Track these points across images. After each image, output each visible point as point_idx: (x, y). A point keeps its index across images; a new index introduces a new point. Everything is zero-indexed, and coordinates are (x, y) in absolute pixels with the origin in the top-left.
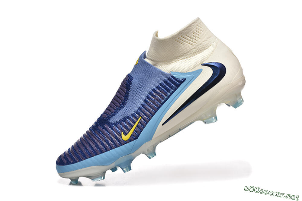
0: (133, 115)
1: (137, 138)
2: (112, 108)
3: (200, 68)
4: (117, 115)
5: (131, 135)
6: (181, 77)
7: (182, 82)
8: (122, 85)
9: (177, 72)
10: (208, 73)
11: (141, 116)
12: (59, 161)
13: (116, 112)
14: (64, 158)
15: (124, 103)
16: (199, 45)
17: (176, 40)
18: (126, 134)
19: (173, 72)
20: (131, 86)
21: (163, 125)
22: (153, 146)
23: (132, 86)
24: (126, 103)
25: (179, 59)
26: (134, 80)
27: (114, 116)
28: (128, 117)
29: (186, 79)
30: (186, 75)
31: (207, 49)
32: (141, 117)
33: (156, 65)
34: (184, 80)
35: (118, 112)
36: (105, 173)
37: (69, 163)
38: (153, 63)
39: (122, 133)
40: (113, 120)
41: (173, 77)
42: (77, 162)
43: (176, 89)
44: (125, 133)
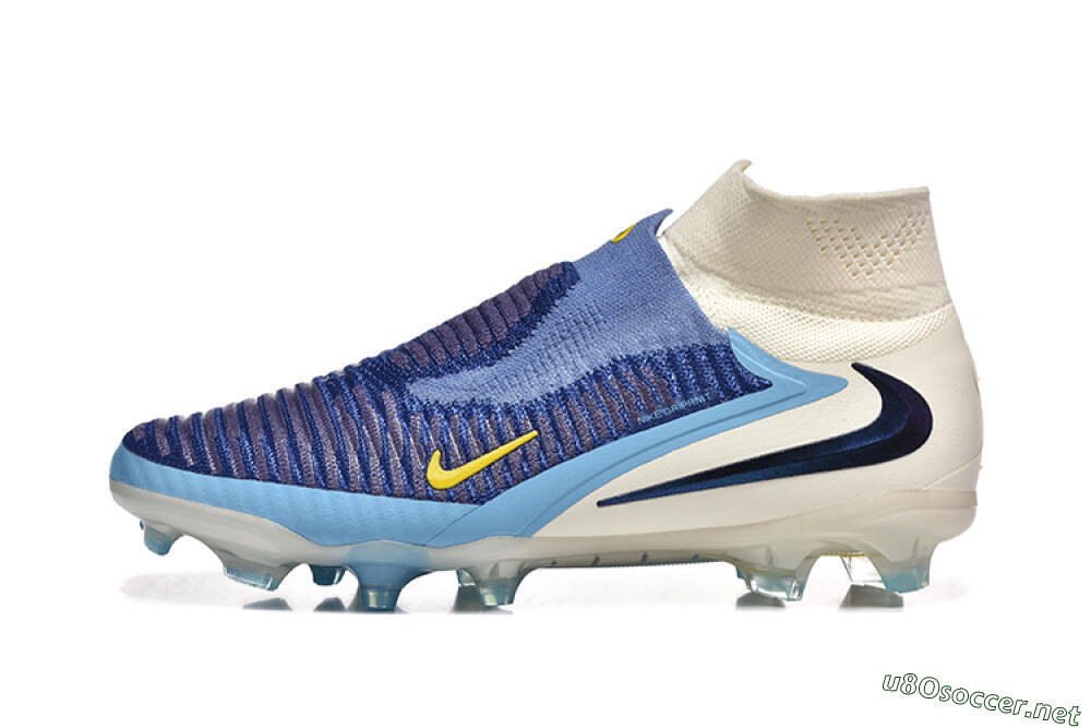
0: (508, 410)
1: (483, 503)
2: (444, 347)
3: (844, 376)
4: (449, 379)
5: (466, 480)
6: (758, 368)
7: (750, 385)
8: (524, 285)
9: (749, 343)
10: (861, 408)
11: (537, 429)
12: (139, 438)
13: (451, 370)
14: (168, 435)
15: (498, 350)
16: (879, 290)
17: (809, 223)
18: (447, 465)
19: (737, 334)
20: (557, 302)
21: (600, 504)
22: (519, 563)
23: (562, 309)
24: (508, 355)
25: (781, 300)
26: (578, 286)
27: (437, 377)
28: (488, 410)
29: (771, 385)
30: (779, 371)
31: (899, 319)
32: (535, 433)
33: (685, 274)
34: (764, 385)
35: (458, 372)
36: (289, 566)
37: (176, 461)
38: (683, 264)
39: (438, 453)
40: (425, 390)
41: (728, 350)
42: (208, 472)
43: (716, 401)
44: (448, 460)
